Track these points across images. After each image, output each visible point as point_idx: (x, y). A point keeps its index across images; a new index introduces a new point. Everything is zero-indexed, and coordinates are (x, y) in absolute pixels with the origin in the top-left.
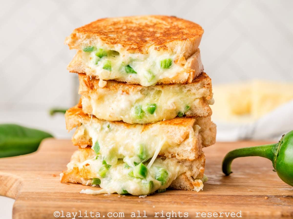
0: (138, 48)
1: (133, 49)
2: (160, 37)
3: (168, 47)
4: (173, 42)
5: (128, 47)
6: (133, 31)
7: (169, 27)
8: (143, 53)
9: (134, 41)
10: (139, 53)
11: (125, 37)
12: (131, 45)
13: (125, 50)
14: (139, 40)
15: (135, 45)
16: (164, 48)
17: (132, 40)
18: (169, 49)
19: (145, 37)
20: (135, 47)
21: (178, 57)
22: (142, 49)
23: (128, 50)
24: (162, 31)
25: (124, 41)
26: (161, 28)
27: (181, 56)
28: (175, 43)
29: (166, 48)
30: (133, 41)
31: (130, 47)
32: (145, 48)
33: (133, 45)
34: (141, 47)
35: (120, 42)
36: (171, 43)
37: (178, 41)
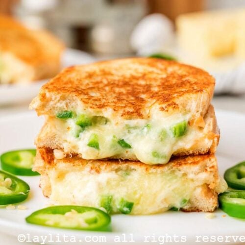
0: (135, 111)
1: (128, 113)
2: (160, 91)
3: (179, 104)
4: (183, 96)
5: (121, 112)
6: (118, 86)
7: (164, 76)
8: (143, 118)
9: (127, 101)
10: (137, 118)
11: (111, 95)
12: (125, 107)
13: (118, 117)
14: (133, 98)
15: (130, 107)
16: (174, 106)
17: (124, 100)
18: (181, 107)
19: (139, 93)
20: (131, 110)
21: (194, 116)
22: (142, 112)
23: (122, 116)
24: (159, 83)
25: (114, 102)
26: (155, 79)
27: (198, 115)
28: (187, 98)
29: (176, 106)
30: (125, 102)
31: (124, 111)
32: (145, 110)
33: (127, 107)
34: (140, 109)
35: (108, 104)
36: (181, 98)
37: (191, 94)
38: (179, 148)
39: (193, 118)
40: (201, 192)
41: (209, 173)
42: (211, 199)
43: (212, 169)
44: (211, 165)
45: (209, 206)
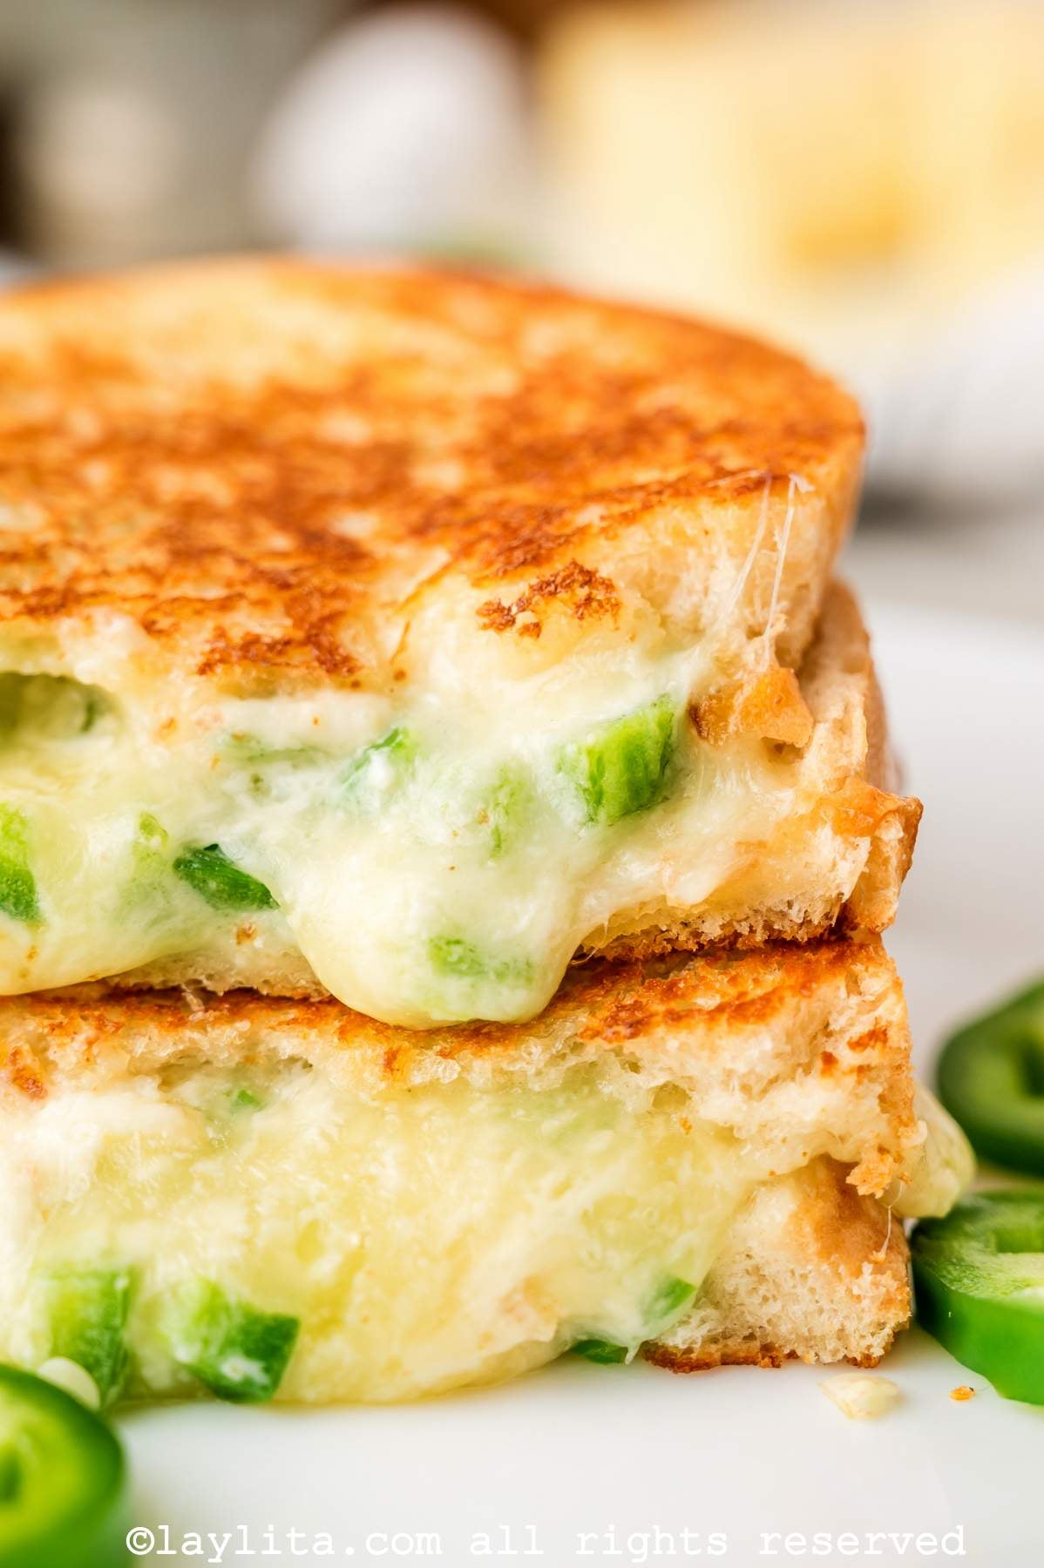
0: (300, 635)
1: (250, 648)
2: (473, 488)
3: (620, 584)
4: (648, 517)
5: (197, 640)
6: (175, 453)
7: (501, 381)
8: (356, 685)
9: (241, 562)
10: (317, 684)
11: (127, 519)
12: (225, 605)
13: (176, 676)
14: (281, 541)
15: (262, 603)
16: (582, 593)
17: (216, 551)
18: (631, 600)
19: (326, 500)
20: (273, 626)
21: (727, 664)
22: (348, 638)
23: (206, 668)
24: (466, 429)
25: (145, 570)
26: (441, 409)
27: (759, 659)
28: (678, 533)
29: (600, 595)
30: (226, 568)
31: (221, 633)
32: (371, 630)
33: (243, 606)
34: (332, 618)
35: (107, 584)
36: (634, 539)
37: (704, 504)
38: (627, 900)
39: (723, 681)
40: (796, 1218)
41: (851, 1080)
42: (867, 1268)
43: (872, 1056)
44: (863, 1027)
45: (850, 1327)
